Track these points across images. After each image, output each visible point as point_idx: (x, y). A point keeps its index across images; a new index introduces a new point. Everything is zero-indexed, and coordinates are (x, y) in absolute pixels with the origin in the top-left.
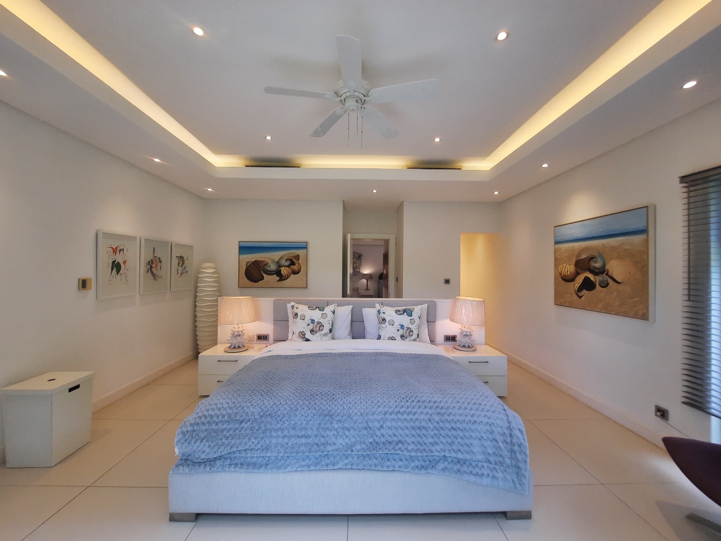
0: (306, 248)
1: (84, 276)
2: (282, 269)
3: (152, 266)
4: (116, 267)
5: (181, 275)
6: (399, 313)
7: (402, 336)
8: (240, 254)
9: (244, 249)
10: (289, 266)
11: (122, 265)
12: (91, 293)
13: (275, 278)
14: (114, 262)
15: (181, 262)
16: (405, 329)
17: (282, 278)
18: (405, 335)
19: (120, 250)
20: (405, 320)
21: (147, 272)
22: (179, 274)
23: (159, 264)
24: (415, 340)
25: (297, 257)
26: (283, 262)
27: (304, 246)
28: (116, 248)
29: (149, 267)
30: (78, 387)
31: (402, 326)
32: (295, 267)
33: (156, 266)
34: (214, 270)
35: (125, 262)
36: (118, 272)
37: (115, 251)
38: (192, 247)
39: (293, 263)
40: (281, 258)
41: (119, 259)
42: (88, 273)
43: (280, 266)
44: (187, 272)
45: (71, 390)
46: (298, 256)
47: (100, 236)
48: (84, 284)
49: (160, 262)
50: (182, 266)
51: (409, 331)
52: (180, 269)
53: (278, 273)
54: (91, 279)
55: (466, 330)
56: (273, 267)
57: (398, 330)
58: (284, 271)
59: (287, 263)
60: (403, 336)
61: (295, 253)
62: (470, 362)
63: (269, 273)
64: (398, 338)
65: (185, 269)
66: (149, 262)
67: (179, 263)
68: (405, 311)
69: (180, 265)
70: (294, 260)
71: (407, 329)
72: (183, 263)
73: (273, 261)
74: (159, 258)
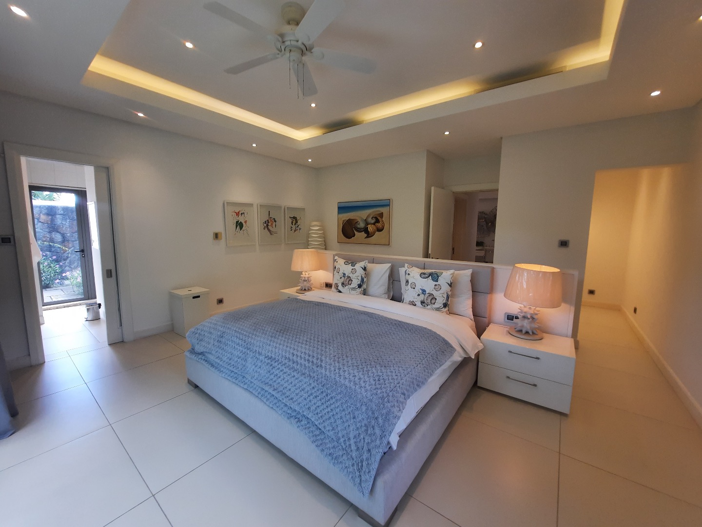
0: (389, 205)
1: (217, 231)
2: (369, 226)
3: (268, 224)
4: (240, 225)
5: (295, 231)
6: (423, 276)
7: (422, 302)
8: (339, 213)
9: (342, 209)
10: (374, 224)
11: (244, 224)
12: (222, 242)
13: (363, 234)
14: (237, 222)
15: (294, 222)
16: (427, 295)
17: (369, 235)
18: (425, 301)
19: (242, 214)
20: (428, 285)
21: (264, 229)
22: (293, 231)
23: (274, 223)
24: (438, 309)
25: (381, 215)
26: (370, 220)
27: (387, 204)
28: (239, 212)
29: (265, 225)
30: (199, 297)
31: (424, 291)
32: (379, 225)
33: (272, 224)
34: (319, 228)
35: (246, 222)
36: (241, 228)
37: (238, 214)
38: (304, 209)
39: (377, 221)
40: (368, 216)
41: (241, 219)
42: (220, 229)
43: (367, 224)
44: (300, 229)
45: (194, 298)
46: (382, 213)
47: (226, 204)
48: (217, 236)
49: (275, 221)
50: (295, 224)
51: (431, 298)
52: (294, 227)
53: (366, 230)
54: (221, 233)
55: (526, 310)
56: (362, 225)
57: (419, 295)
58: (371, 228)
59: (373, 221)
60: (424, 303)
61: (380, 211)
62: (510, 352)
63: (359, 230)
64: (419, 304)
65: (299, 227)
66: (265, 222)
67: (292, 222)
68: (431, 274)
69: (294, 224)
70: (379, 218)
71: (429, 296)
72: (297, 222)
73: (362, 219)
74: (274, 219)
